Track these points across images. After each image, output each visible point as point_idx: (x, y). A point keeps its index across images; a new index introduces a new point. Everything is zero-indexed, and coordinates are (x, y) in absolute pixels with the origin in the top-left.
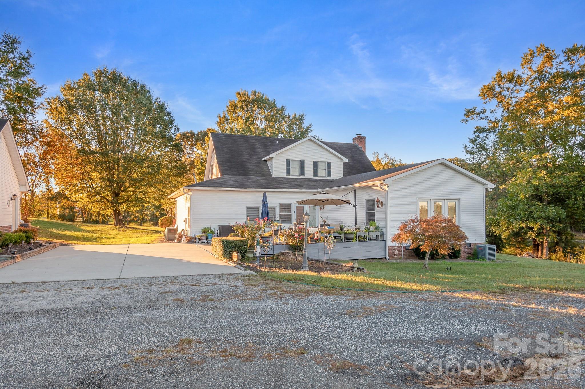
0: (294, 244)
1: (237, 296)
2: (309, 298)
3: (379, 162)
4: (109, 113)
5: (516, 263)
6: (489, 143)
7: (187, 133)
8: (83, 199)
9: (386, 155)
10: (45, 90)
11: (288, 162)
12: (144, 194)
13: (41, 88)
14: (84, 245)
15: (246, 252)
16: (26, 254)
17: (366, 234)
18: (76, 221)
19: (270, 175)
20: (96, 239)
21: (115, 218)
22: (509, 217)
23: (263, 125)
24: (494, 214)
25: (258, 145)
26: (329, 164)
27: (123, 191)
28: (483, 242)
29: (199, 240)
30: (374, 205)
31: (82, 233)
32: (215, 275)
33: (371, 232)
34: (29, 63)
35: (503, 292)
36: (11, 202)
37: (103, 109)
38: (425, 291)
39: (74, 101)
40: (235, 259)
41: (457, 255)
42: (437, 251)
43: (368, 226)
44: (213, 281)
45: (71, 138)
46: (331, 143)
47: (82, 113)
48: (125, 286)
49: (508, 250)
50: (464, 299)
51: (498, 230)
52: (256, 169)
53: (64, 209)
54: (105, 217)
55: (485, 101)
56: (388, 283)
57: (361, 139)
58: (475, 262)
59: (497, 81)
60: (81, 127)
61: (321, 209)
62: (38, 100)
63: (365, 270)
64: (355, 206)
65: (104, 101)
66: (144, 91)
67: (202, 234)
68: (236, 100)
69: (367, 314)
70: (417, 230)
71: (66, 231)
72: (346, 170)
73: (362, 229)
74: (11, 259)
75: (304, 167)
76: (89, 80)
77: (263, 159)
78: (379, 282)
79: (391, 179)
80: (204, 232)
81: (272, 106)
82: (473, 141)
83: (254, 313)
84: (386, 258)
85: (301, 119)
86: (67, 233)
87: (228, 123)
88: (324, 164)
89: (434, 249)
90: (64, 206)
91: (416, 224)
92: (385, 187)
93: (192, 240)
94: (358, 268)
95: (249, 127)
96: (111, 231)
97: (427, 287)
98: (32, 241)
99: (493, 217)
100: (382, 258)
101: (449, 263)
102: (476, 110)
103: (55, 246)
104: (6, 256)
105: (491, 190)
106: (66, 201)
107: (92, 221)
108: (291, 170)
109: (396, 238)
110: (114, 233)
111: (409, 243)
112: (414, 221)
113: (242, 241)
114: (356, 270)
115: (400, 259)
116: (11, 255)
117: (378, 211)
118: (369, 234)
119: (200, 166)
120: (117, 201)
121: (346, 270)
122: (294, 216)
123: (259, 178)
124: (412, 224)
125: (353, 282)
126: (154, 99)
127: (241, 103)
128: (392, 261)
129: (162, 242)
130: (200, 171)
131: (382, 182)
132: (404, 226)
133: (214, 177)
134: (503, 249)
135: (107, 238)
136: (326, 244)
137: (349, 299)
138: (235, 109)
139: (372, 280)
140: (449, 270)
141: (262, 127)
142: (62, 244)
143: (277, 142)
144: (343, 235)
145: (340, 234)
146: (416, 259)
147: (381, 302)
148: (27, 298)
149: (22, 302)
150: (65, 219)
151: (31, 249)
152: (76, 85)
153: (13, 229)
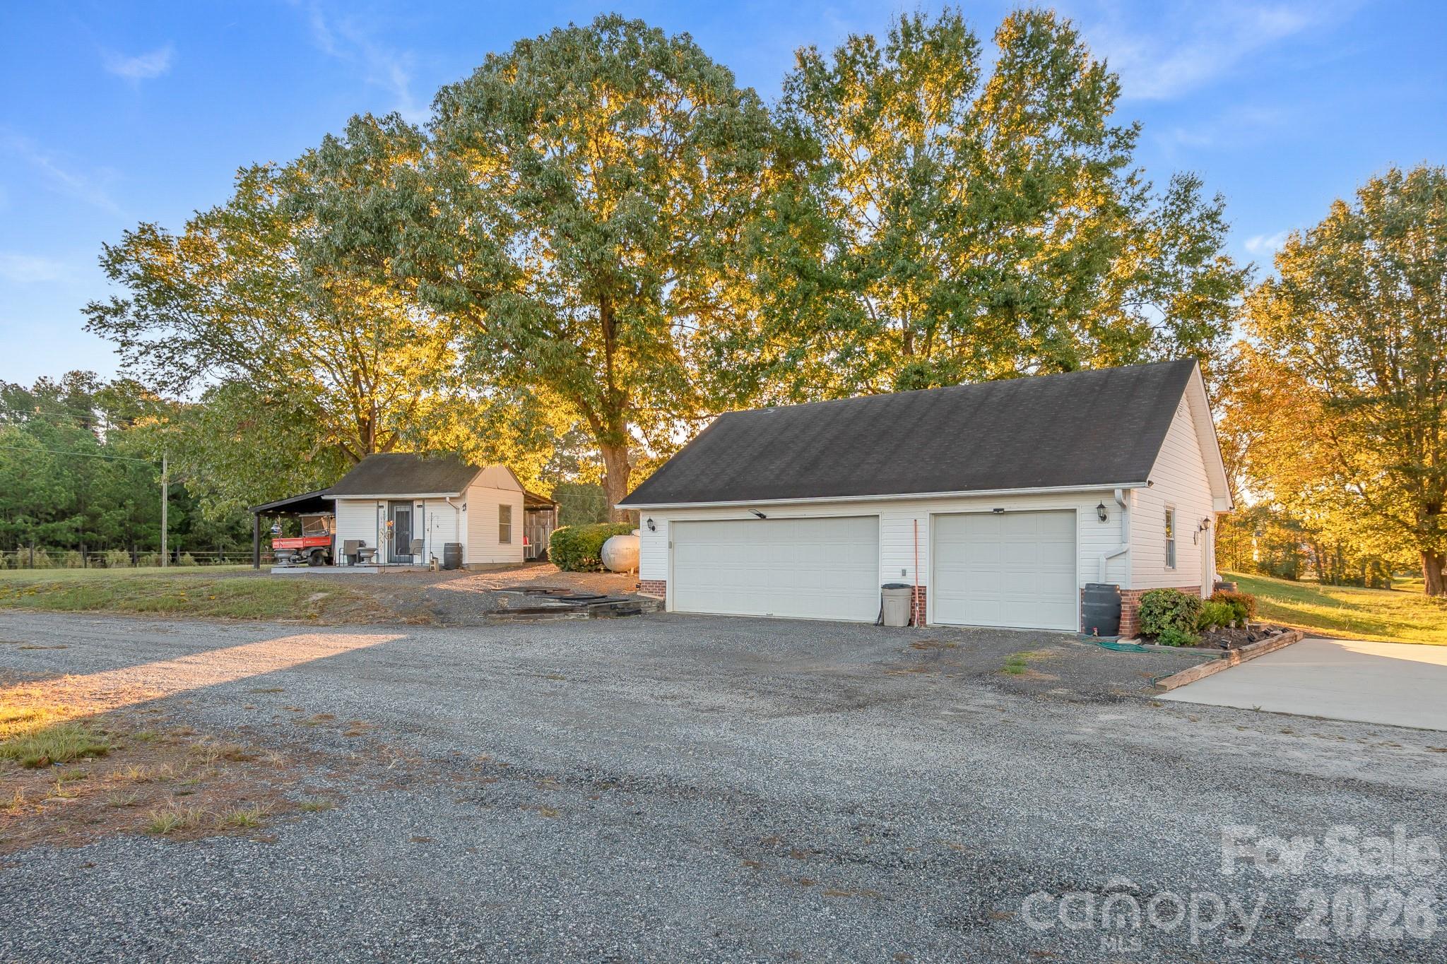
4: (1404, 289)
8: (1334, 524)
10: (1254, 274)
13: (1245, 272)
14: (1364, 640)
16: (1247, 651)
18: (1302, 578)
20: (1383, 626)
21: (1429, 573)
31: (1340, 611)
34: (1219, 223)
36: (1200, 535)
37: (1387, 281)
39: (1310, 279)
45: (1300, 373)
47: (1330, 303)
53: (1273, 548)
54: (1380, 570)
60: (1328, 342)
62: (1236, 302)
65: (1391, 258)
71: (1300, 603)
74: (1223, 658)
76: (1347, 215)
86: (1302, 607)
90: (1273, 541)
96: (1417, 610)
98: (1247, 623)
103: (1295, 639)
104: (1210, 650)
106: (1276, 530)
107: (1345, 581)
110: (1431, 615)
116: (1222, 651)
120: (1436, 526)
135: (1416, 628)
142: (1307, 636)
148: (1302, 747)
149: (1297, 754)
150: (1273, 573)
151: (1251, 640)
152: (1313, 239)
153: (1207, 593)
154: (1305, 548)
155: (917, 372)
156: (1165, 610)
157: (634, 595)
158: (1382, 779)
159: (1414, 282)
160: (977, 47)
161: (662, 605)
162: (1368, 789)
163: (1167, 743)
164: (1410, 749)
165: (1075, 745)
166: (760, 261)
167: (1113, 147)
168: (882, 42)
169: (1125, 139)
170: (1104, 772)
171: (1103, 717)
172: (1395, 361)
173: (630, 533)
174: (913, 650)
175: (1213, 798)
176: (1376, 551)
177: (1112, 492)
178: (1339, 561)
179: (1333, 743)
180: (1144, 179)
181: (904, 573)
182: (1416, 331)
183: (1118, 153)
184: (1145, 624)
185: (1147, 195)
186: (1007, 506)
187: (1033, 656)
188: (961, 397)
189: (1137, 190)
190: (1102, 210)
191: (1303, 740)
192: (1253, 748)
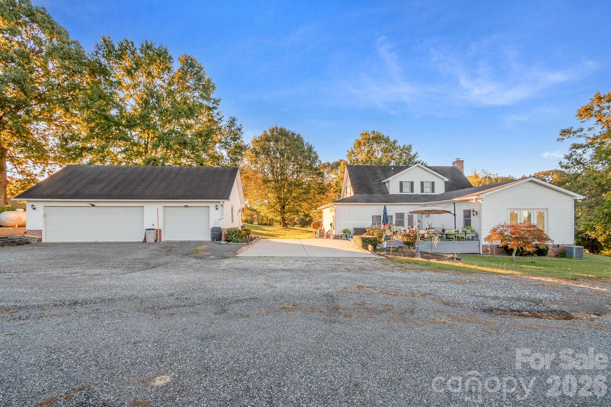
0: (408, 241)
1: (379, 269)
2: (424, 273)
3: (476, 177)
4: (278, 155)
5: (603, 261)
6: (587, 157)
7: (325, 163)
9: (483, 170)
11: (401, 184)
12: (300, 207)
13: (247, 145)
14: (274, 239)
15: (376, 245)
16: (252, 243)
17: (464, 236)
18: (255, 223)
19: (388, 193)
20: (276, 235)
21: (283, 222)
22: (606, 223)
23: (379, 155)
24: (591, 220)
25: (379, 171)
26: (433, 184)
27: (287, 205)
28: (572, 244)
29: (341, 237)
30: (470, 214)
31: (266, 232)
32: (361, 258)
33: (468, 233)
34: (241, 131)
35: (575, 279)
36: (238, 213)
37: (275, 152)
38: (508, 275)
39: (259, 149)
40: (370, 250)
41: (545, 253)
42: (522, 248)
43: (465, 229)
44: (361, 260)
45: (257, 172)
46: (434, 167)
47: (263, 156)
48: (314, 261)
49: (607, 253)
50: (539, 281)
51: (594, 234)
52: (377, 189)
54: (271, 221)
55: (583, 120)
56: (480, 268)
57: (460, 162)
58: (562, 259)
59: (595, 102)
60: (263, 165)
61: (427, 216)
62: (244, 153)
63: (462, 260)
64: (455, 215)
65: (276, 147)
66: (299, 139)
67: (343, 234)
68: (360, 138)
69: (463, 283)
70: (506, 233)
72: (447, 187)
73: (460, 231)
74: (247, 245)
75: (413, 186)
76: (267, 135)
77: (383, 182)
78: (473, 267)
79: (485, 195)
80: (344, 232)
81: (387, 141)
82: (568, 158)
83: (392, 278)
84: (480, 253)
85: (409, 148)
86: (258, 231)
87: (355, 156)
88: (429, 183)
89: (519, 247)
90: (248, 214)
91: (505, 228)
92: (480, 201)
93: (336, 237)
94: (457, 258)
95: (370, 158)
96: (280, 231)
97: (510, 272)
98: (250, 236)
99: (588, 223)
100: (476, 253)
101: (536, 258)
102: (573, 129)
104: (244, 243)
105: (581, 201)
107: (264, 224)
108: (403, 188)
109: (488, 238)
110: (284, 232)
111: (499, 243)
112: (503, 226)
113: (374, 238)
114: (455, 259)
115: (492, 254)
116: (247, 243)
117: (473, 218)
118: (465, 235)
119: (335, 186)
120: (284, 211)
121: (447, 259)
122: (406, 222)
123: (380, 195)
124: (501, 228)
125: (453, 266)
126: (305, 143)
127: (364, 141)
128: (486, 256)
129: (316, 238)
130: (335, 190)
131: (477, 197)
132: (494, 230)
133: (348, 196)
134: (601, 251)
135: (282, 235)
136: (432, 241)
137: (451, 275)
138: (359, 145)
139: (467, 266)
140: (533, 263)
141: (379, 157)
142: (262, 238)
143: (393, 169)
144: (445, 236)
145: (442, 234)
146: (507, 255)
147: (473, 278)
148: (271, 263)
149: (271, 265)
150: (247, 223)
151: (252, 240)
152: (260, 139)
153: (240, 228)
154: (255, 216)
155: (154, 160)
156: (233, 233)
157: (24, 236)
158: (288, 268)
159: (280, 154)
160: (172, 60)
161: (40, 240)
162: (286, 270)
163: (244, 266)
164: (291, 261)
165: (222, 270)
166: (87, 110)
167: (213, 103)
168: (138, 46)
169: (216, 102)
170: (233, 275)
171: (226, 262)
172: (276, 172)
173: (14, 210)
174: (161, 249)
175: (259, 277)
176: (272, 217)
177: (220, 202)
178: (262, 219)
179: (277, 262)
180: (222, 114)
181: (153, 225)
182: (280, 165)
183: (215, 105)
184: (228, 237)
185: (222, 119)
186: (189, 205)
187: (199, 248)
188: (171, 170)
189: (220, 117)
190: (209, 121)
191: (271, 262)
192: (262, 265)
